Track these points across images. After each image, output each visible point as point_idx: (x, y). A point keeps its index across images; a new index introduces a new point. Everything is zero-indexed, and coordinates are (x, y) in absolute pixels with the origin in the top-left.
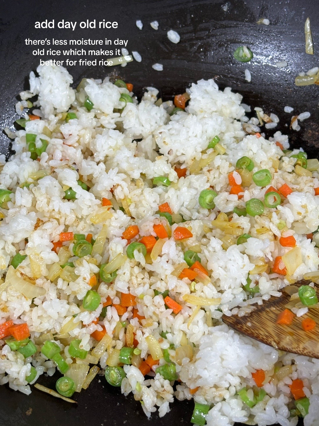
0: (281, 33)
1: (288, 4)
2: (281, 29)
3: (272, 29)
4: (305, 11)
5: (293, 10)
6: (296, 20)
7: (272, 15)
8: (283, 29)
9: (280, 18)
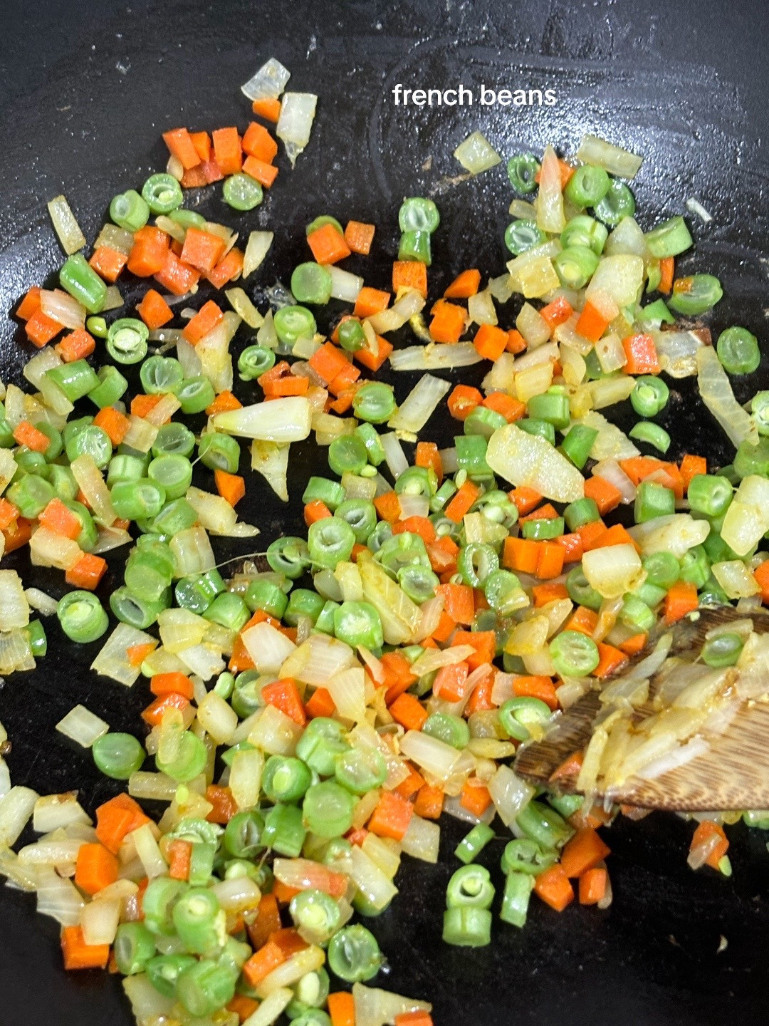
0: (597, 78)
1: (615, 7)
2: (597, 68)
3: (576, 69)
4: (656, 23)
5: (626, 21)
6: (635, 45)
7: (576, 33)
8: (602, 67)
9: (595, 42)
